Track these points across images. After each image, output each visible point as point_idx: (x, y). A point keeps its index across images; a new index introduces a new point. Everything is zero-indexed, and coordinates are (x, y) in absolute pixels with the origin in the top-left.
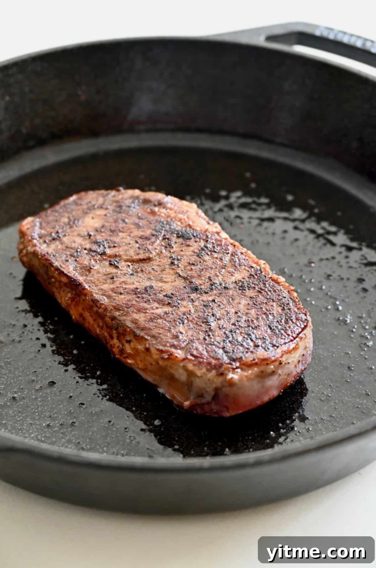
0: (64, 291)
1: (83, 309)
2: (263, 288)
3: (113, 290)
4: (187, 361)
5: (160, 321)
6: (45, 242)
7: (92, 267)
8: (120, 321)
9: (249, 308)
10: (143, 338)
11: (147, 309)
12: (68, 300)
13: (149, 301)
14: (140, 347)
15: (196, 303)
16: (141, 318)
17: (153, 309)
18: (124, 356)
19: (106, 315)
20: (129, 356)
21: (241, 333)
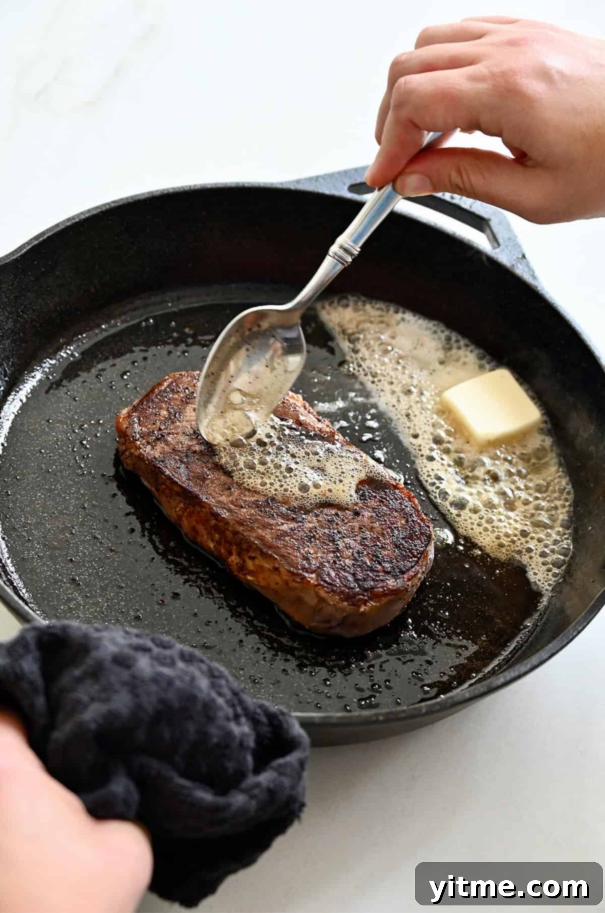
0: (174, 500)
1: (197, 522)
2: (384, 496)
3: (232, 502)
4: (319, 587)
5: (287, 538)
6: (148, 443)
7: (206, 477)
8: (244, 536)
9: (373, 521)
10: (271, 556)
11: (272, 525)
12: (179, 510)
13: (273, 515)
14: (267, 565)
15: (320, 518)
16: (268, 535)
17: (279, 525)
18: (245, 572)
19: (228, 529)
20: (251, 573)
21: (368, 554)
